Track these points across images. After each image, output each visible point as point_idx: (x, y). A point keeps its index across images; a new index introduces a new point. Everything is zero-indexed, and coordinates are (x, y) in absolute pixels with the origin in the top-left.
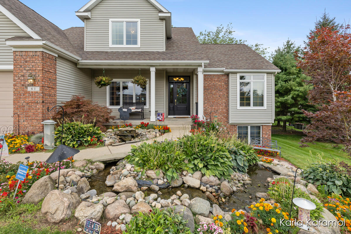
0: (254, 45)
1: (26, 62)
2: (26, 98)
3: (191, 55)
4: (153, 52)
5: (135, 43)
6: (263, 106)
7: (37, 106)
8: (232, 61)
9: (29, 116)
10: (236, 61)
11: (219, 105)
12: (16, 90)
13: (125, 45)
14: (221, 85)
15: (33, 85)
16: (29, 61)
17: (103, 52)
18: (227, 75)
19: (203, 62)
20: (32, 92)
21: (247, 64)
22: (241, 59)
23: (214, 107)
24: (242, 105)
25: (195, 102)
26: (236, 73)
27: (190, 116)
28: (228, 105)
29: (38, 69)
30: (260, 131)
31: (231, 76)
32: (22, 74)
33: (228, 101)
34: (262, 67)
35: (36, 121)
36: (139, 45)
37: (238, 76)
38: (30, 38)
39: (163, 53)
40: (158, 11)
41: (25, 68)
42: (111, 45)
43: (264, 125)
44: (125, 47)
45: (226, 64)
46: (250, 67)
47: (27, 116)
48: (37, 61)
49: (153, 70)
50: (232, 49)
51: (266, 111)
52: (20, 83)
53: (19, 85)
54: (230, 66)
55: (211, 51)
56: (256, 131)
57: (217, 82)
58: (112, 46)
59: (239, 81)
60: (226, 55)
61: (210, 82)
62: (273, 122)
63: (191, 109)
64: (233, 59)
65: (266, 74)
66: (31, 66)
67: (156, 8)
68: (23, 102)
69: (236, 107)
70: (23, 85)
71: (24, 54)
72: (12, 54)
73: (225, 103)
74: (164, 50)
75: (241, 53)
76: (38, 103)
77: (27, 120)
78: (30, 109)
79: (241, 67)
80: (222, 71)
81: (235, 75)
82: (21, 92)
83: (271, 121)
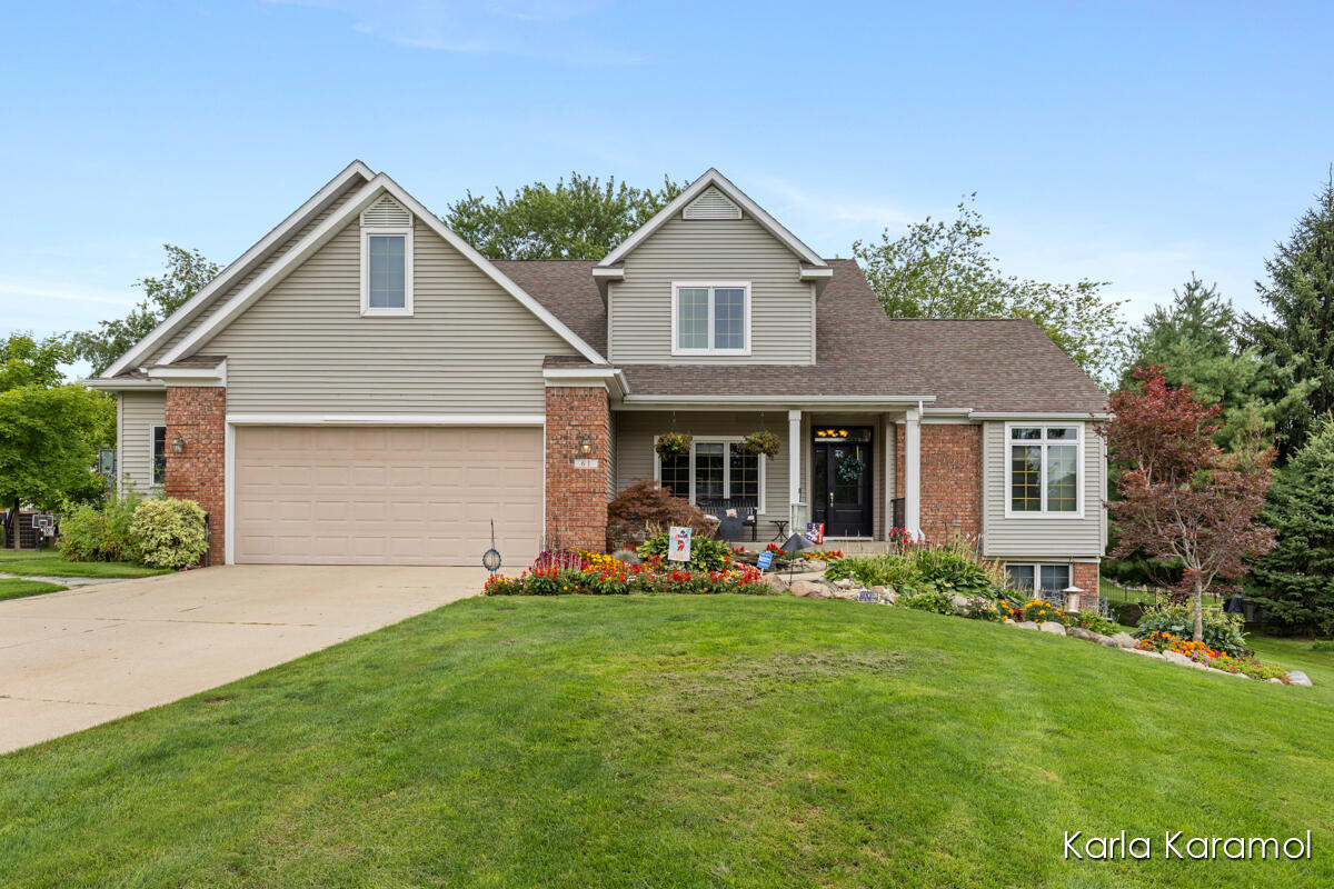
0: (1074, 286)
1: (572, 408)
2: (571, 482)
3: (885, 377)
4: (785, 367)
5: (739, 343)
6: (1074, 508)
7: (594, 499)
8: (990, 385)
9: (578, 520)
10: (1001, 385)
11: (954, 506)
12: (553, 466)
13: (711, 350)
14: (962, 453)
15: (585, 456)
16: (578, 407)
17: (657, 368)
18: (978, 426)
19: (921, 399)
20: (584, 470)
21: (1034, 395)
22: (1015, 376)
23: (940, 513)
24: (1017, 506)
25: (889, 496)
26: (1001, 421)
27: (871, 539)
28: (980, 506)
29: (596, 423)
30: (1068, 580)
31: (987, 428)
32: (564, 433)
33: (979, 496)
34: (1073, 405)
35: (591, 529)
36: (747, 350)
37: (1008, 428)
38: (581, 360)
39: (811, 370)
40: (797, 261)
41: (570, 420)
42: (676, 350)
43: (1081, 561)
44: (710, 352)
45: (973, 394)
46: (1041, 404)
47: (574, 520)
48: (595, 408)
49: (795, 419)
50: (991, 341)
51: (1084, 523)
52: (560, 452)
53: (557, 455)
54: (986, 401)
55: (925, 347)
56: (1055, 578)
57: (951, 445)
58: (679, 351)
59: (1009, 442)
60: (973, 363)
61: (931, 445)
62: (1103, 554)
63: (876, 520)
64: (995, 380)
65: (1082, 425)
66: (582, 418)
67: (793, 253)
68: (564, 489)
69: (1001, 513)
70: (565, 457)
71: (567, 392)
72: (543, 392)
73: (973, 502)
74: (814, 363)
75: (1018, 356)
76: (594, 493)
77: (572, 528)
78: (579, 505)
79: (1016, 403)
80: (965, 417)
81: (1000, 426)
82: (561, 470)
83: (1098, 552)
